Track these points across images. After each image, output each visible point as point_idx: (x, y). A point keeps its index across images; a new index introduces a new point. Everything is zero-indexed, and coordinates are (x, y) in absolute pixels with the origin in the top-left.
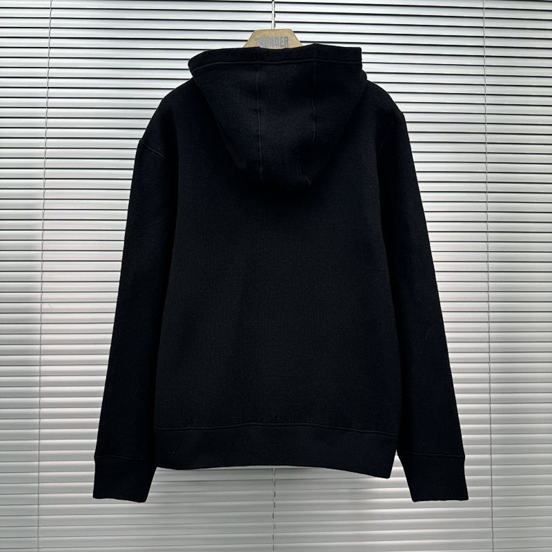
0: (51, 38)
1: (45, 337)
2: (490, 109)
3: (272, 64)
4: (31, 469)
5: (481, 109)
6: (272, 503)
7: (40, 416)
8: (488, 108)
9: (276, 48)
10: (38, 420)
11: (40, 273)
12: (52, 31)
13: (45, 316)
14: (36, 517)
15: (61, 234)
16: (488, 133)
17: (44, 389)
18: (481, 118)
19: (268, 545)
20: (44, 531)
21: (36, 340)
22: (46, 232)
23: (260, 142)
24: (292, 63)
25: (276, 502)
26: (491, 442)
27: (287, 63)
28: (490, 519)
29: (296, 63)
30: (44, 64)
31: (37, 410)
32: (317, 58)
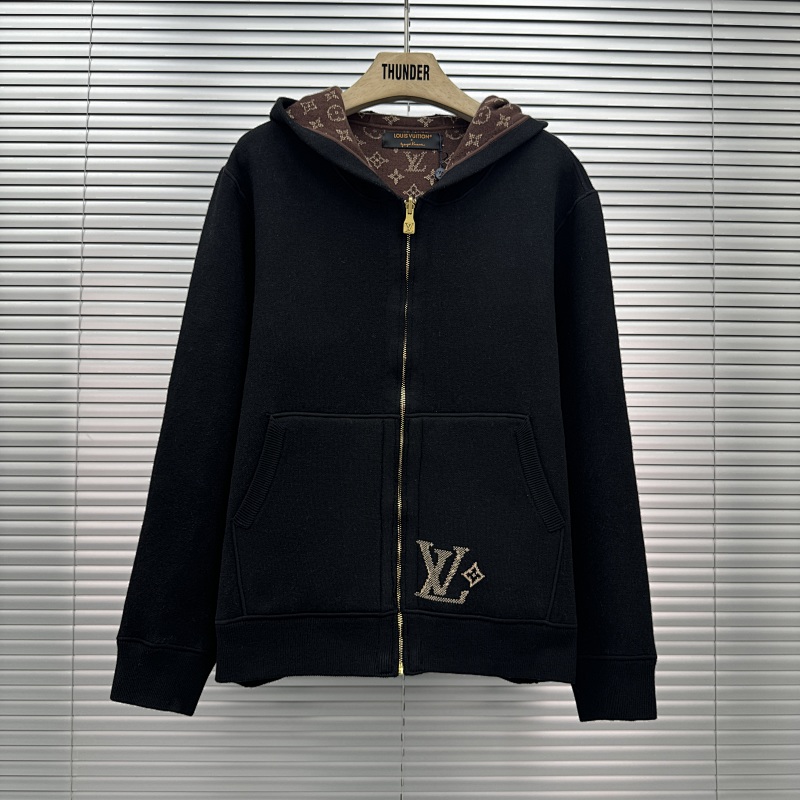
0: (92, 57)
1: (82, 481)
2: (719, 158)
4: (62, 666)
5: (706, 158)
6: (400, 719)
7: (75, 592)
8: (717, 156)
10: (71, 598)
11: (76, 391)
12: (95, 47)
13: (82, 452)
14: (69, 733)
15: (105, 335)
16: (716, 193)
17: (80, 554)
18: (706, 171)
19: (394, 779)
20: (81, 752)
21: (70, 486)
22: (84, 332)
25: (407, 718)
26: (715, 637)
28: (713, 747)
30: (82, 94)
31: (70, 584)
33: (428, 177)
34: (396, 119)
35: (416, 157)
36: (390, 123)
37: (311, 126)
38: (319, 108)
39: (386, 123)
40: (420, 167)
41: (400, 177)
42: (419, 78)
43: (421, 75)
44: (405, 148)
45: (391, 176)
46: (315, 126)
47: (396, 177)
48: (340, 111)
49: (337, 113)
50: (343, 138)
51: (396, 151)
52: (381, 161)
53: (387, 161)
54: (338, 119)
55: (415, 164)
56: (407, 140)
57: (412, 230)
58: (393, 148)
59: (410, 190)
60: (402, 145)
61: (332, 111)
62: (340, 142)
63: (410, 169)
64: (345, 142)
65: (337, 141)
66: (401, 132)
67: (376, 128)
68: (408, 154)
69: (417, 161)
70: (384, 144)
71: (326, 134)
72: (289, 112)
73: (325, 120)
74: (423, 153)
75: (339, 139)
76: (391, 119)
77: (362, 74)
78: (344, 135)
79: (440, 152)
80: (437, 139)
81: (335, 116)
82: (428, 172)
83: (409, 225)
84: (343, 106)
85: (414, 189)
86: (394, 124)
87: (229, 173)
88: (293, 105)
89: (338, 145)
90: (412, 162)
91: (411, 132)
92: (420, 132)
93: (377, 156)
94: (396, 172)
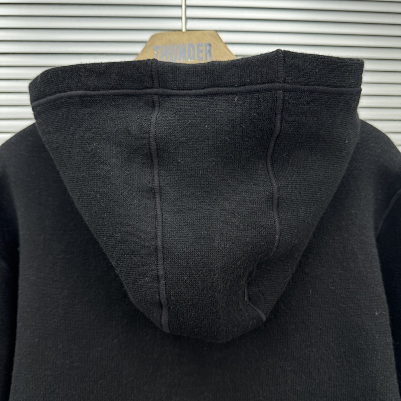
3: (184, 96)
9: (190, 61)
23: (161, 262)
24: (226, 94)
27: (216, 94)
29: (236, 93)
32: (285, 81)
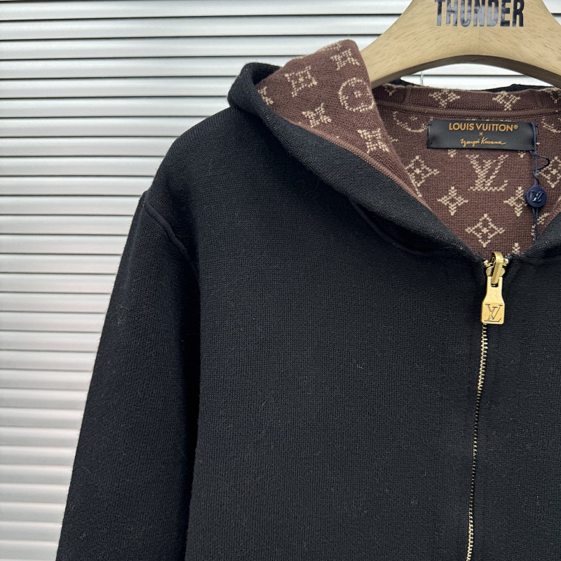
33: (511, 202)
34: (453, 97)
35: (488, 164)
36: (443, 103)
37: (307, 120)
38: (321, 84)
39: (436, 104)
40: (497, 183)
41: (461, 201)
42: (505, 23)
43: (509, 17)
44: (470, 149)
45: (444, 200)
46: (315, 121)
47: (453, 201)
48: (363, 90)
49: (358, 94)
50: (371, 147)
51: (452, 154)
52: (425, 172)
53: (436, 172)
54: (362, 108)
55: (487, 177)
56: (474, 134)
57: (499, 318)
58: (446, 149)
59: (479, 225)
60: (465, 143)
61: (349, 91)
62: (366, 155)
63: (478, 187)
64: (377, 154)
65: (358, 152)
66: (461, 118)
67: (417, 113)
68: (473, 159)
69: (491, 171)
70: (431, 142)
71: (336, 139)
72: (263, 91)
73: (333, 108)
74: (502, 157)
75: (364, 148)
76: (445, 96)
77: (399, 15)
78: (374, 140)
79: (531, 156)
80: (529, 132)
81: (353, 102)
82: (510, 192)
83: (493, 307)
84: (368, 81)
85: (485, 224)
86: (450, 106)
87: (153, 210)
88: (271, 77)
89: (362, 161)
90: (481, 174)
91: (480, 119)
92: (496, 120)
93: (417, 165)
94: (453, 191)
